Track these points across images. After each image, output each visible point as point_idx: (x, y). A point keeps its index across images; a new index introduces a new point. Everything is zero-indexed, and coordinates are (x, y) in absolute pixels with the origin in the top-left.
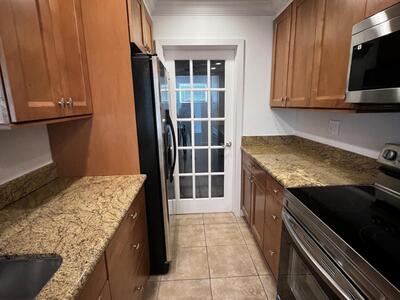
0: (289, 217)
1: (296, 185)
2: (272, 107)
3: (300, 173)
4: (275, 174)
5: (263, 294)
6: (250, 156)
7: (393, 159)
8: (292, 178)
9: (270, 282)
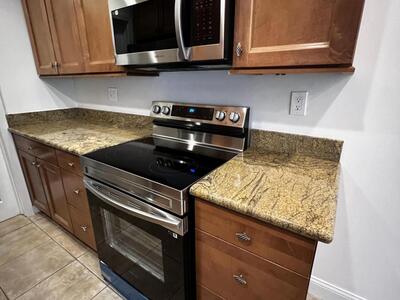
0: (91, 182)
1: (91, 150)
2: (42, 76)
3: (93, 139)
4: (65, 147)
5: (86, 272)
6: (26, 137)
7: (159, 112)
8: (85, 146)
9: (90, 257)
